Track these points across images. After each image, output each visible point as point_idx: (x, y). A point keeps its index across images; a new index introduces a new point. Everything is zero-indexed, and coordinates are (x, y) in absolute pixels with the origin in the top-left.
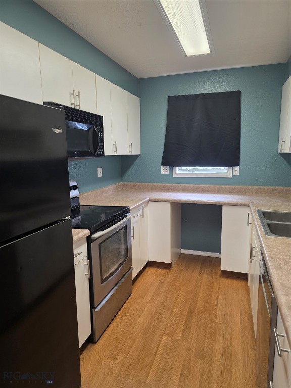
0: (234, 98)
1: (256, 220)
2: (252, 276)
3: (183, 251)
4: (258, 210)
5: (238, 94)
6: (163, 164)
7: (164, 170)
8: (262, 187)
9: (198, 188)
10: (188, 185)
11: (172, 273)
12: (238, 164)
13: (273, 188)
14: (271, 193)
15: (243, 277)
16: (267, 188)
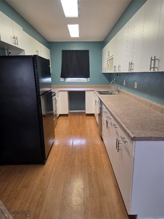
0: (87, 52)
1: (97, 93)
2: (96, 114)
3: (71, 111)
4: (97, 91)
5: (88, 51)
6: (61, 77)
7: (62, 80)
8: (97, 85)
9: (75, 86)
10: (71, 85)
11: (69, 117)
12: (89, 77)
13: (101, 85)
14: (100, 87)
15: (93, 115)
16: (99, 85)
